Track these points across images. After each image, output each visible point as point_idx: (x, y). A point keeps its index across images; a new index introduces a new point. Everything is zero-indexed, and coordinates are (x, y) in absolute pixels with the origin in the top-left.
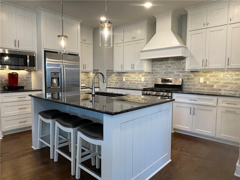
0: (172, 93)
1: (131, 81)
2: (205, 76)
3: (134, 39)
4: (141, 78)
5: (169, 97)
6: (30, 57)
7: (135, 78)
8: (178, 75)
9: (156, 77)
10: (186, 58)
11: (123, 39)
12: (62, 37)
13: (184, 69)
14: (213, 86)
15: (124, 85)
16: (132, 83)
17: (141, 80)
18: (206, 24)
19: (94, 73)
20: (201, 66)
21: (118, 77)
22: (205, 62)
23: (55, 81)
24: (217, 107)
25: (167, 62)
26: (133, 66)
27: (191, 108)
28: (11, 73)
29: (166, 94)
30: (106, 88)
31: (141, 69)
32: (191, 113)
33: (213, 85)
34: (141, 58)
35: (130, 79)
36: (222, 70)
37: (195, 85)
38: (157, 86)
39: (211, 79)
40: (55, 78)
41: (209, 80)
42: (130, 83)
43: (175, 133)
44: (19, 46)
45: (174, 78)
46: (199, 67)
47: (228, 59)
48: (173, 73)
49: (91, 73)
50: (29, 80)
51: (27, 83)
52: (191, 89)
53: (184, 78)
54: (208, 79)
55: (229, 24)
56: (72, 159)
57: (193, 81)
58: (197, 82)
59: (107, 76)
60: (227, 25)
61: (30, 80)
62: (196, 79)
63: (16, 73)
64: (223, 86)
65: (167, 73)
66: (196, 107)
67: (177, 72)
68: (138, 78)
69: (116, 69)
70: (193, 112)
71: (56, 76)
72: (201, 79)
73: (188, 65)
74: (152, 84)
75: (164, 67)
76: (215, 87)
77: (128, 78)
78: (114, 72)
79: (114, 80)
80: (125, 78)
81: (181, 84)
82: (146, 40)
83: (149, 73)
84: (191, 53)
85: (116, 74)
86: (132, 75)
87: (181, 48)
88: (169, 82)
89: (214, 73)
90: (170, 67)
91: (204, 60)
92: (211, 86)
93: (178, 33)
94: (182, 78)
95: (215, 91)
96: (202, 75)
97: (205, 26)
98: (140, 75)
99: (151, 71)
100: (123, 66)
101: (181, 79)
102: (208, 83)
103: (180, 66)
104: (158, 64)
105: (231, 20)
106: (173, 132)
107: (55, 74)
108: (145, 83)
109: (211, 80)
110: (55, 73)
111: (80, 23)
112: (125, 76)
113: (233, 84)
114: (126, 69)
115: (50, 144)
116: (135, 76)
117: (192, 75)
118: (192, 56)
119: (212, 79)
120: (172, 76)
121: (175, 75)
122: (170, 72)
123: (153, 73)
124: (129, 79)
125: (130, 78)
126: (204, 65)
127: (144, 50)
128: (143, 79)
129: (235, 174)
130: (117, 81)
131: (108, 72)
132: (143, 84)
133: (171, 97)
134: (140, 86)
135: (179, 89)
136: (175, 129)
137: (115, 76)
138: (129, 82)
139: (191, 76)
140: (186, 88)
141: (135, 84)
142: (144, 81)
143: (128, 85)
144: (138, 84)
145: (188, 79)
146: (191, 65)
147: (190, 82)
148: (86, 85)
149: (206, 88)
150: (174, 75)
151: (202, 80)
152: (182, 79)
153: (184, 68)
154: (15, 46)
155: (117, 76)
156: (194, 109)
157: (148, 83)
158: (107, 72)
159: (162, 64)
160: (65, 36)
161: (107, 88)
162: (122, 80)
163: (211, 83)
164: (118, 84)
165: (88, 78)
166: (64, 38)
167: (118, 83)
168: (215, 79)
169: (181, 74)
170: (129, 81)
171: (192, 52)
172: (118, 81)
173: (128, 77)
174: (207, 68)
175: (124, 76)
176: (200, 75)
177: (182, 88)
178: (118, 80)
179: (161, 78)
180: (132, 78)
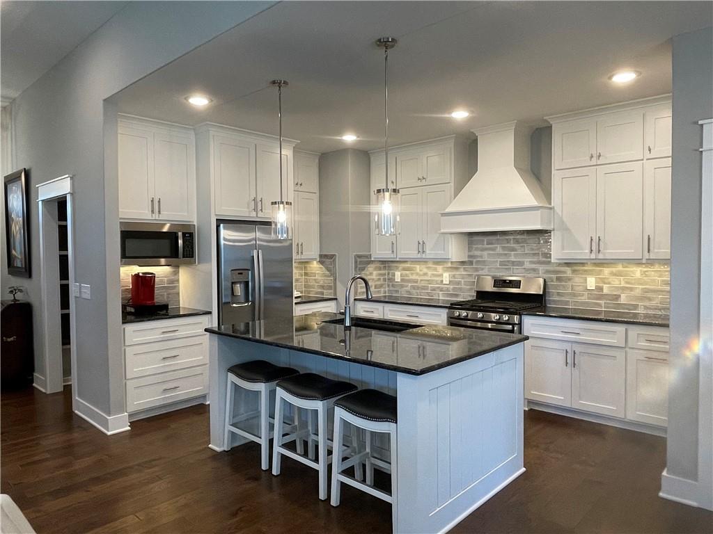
0: (520, 315)
1: (417, 282)
2: (599, 275)
3: (424, 182)
4: (442, 275)
5: (513, 325)
6: (184, 234)
7: (425, 274)
8: (534, 270)
9: (480, 272)
10: (552, 232)
11: (394, 181)
12: (281, 206)
13: (548, 256)
14: (618, 297)
15: (397, 291)
16: (418, 288)
17: (442, 281)
18: (595, 155)
19: (321, 262)
20: (587, 251)
21: (383, 272)
22: (597, 244)
23: (239, 289)
24: (627, 349)
25: (507, 237)
26: (421, 246)
27: (567, 352)
28: (141, 274)
29: (507, 318)
30: (355, 300)
31: (440, 254)
32: (567, 363)
33: (620, 296)
34: (442, 231)
35: (414, 277)
36: (638, 262)
37: (574, 295)
38: (482, 295)
39: (614, 281)
40: (240, 282)
41: (609, 283)
42: (413, 287)
43: (531, 410)
44: (159, 212)
45: (524, 276)
46: (584, 253)
47: (649, 239)
48: (521, 264)
49: (315, 262)
50: (175, 287)
51: (170, 296)
52: (567, 303)
53: (550, 278)
54: (606, 281)
55: (647, 159)
56: (320, 467)
57: (570, 284)
58: (581, 287)
59: (355, 271)
60: (643, 160)
61: (177, 287)
62: (577, 280)
63: (152, 274)
64: (642, 298)
65: (507, 263)
66: (578, 349)
67: (532, 262)
68: (433, 274)
69: (378, 252)
70: (572, 361)
71: (241, 278)
72: (588, 279)
73: (558, 250)
74: (471, 289)
75: (499, 250)
76: (623, 299)
77: (407, 275)
78: (372, 259)
79: (373, 279)
80: (401, 274)
81: (541, 293)
82: (452, 184)
83: (463, 263)
84: (562, 222)
85: (378, 265)
86: (418, 266)
87: (538, 210)
88: (512, 288)
89: (620, 268)
90: (514, 250)
91: (594, 238)
92: (615, 297)
93: (531, 169)
94: (546, 276)
95: (624, 309)
96: (590, 270)
97: (594, 161)
98: (440, 268)
99: (466, 259)
100: (395, 245)
101: (541, 281)
102: (606, 291)
103: (538, 249)
104: (483, 241)
105: (650, 150)
106: (527, 409)
107: (239, 274)
108: (452, 287)
109: (612, 283)
110: (241, 272)
111: (294, 148)
112: (400, 268)
113: (664, 293)
114: (402, 253)
115: (260, 438)
116: (425, 270)
117: (568, 270)
118: (565, 229)
119: (616, 282)
120: (518, 271)
121: (527, 270)
122: (513, 262)
123: (471, 263)
124: (411, 277)
125: (412, 274)
126: (594, 248)
127: (448, 210)
128: (446, 278)
129: (661, 494)
130: (379, 283)
131: (359, 260)
132: (448, 290)
133: (520, 324)
134: (440, 296)
135: (537, 304)
136: (530, 402)
137: (376, 269)
138: (410, 284)
139: (565, 272)
140: (554, 301)
141: (427, 289)
142: (450, 281)
143: (407, 292)
144: (434, 289)
145: (559, 279)
146: (563, 249)
147: (564, 286)
148: (301, 292)
149: (602, 302)
150: (523, 271)
151: (591, 283)
152: (545, 280)
153: (547, 254)
154: (153, 212)
155: (380, 269)
156: (575, 353)
157: (460, 289)
158: (356, 262)
159: (494, 241)
160: (286, 202)
161: (357, 302)
162: (392, 280)
163: (612, 291)
164: (382, 290)
165: (306, 274)
166: (284, 208)
167: (381, 286)
168: (623, 282)
169: (541, 268)
170: (409, 281)
171: (565, 219)
172: (381, 282)
173: (407, 272)
174: (601, 256)
175: (397, 268)
176: (586, 271)
177: (545, 300)
178: (382, 278)
179: (493, 277)
180: (417, 274)
